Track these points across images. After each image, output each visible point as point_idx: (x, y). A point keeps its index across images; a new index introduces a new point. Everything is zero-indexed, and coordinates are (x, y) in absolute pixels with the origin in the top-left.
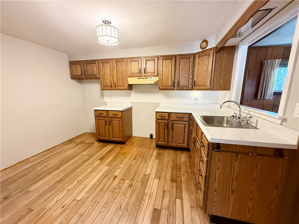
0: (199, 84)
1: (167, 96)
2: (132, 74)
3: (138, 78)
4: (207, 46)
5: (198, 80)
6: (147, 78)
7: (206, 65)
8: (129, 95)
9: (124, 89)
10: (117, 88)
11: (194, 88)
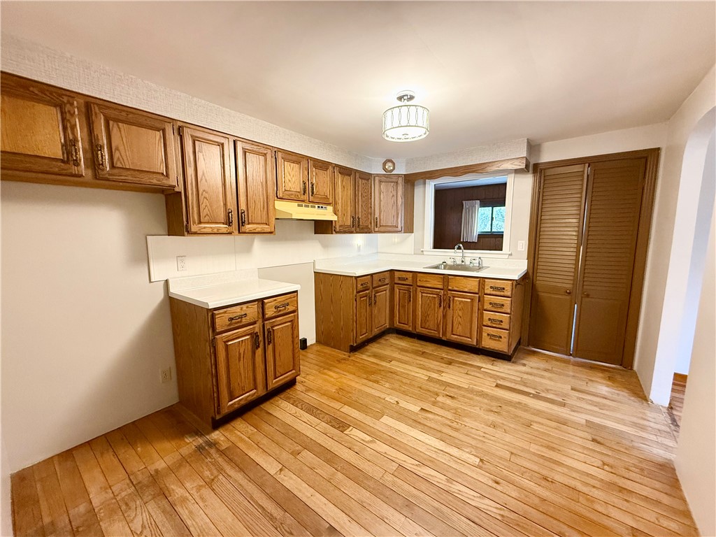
0: (383, 223)
1: (325, 246)
2: (286, 192)
3: (299, 205)
4: (394, 169)
5: (382, 217)
6: (315, 207)
7: (393, 196)
8: (248, 249)
9: (269, 230)
10: (248, 227)
11: (376, 229)
